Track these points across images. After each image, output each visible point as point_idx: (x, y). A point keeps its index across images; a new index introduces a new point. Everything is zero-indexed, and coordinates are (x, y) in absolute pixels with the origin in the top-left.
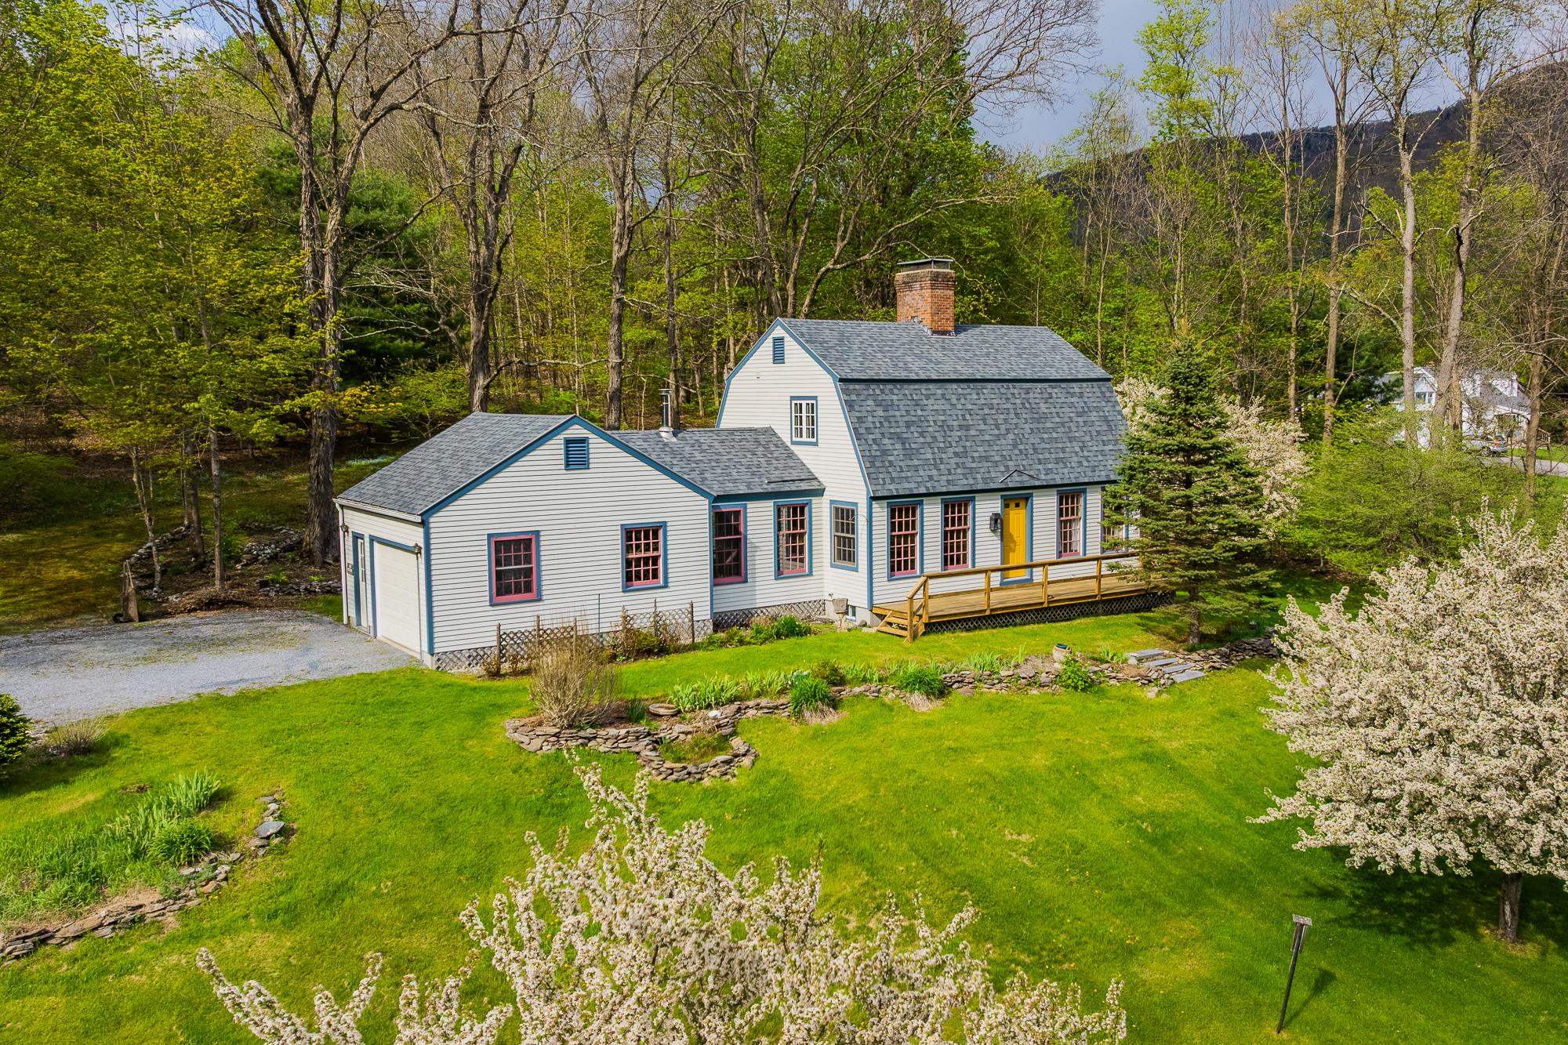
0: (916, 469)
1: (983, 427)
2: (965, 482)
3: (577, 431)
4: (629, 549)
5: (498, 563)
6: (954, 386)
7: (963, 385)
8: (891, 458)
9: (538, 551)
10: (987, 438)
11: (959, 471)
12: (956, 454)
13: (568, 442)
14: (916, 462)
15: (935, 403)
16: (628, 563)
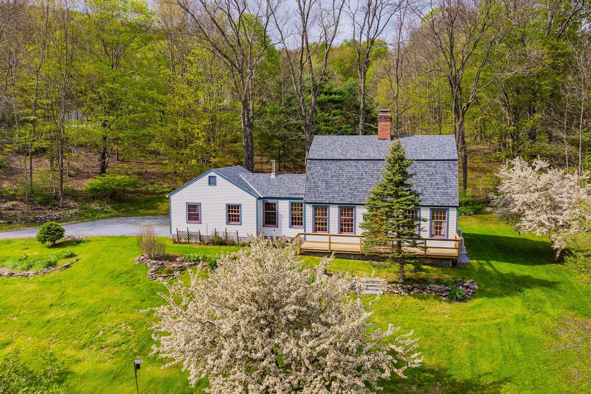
0: (328, 193)
1: (370, 179)
2: (350, 200)
3: (212, 174)
4: (229, 211)
5: (189, 211)
6: (363, 162)
7: (367, 162)
8: (318, 189)
9: (201, 209)
10: (370, 183)
11: (349, 196)
12: (351, 189)
13: (210, 177)
14: (329, 191)
15: (349, 169)
16: (229, 216)
